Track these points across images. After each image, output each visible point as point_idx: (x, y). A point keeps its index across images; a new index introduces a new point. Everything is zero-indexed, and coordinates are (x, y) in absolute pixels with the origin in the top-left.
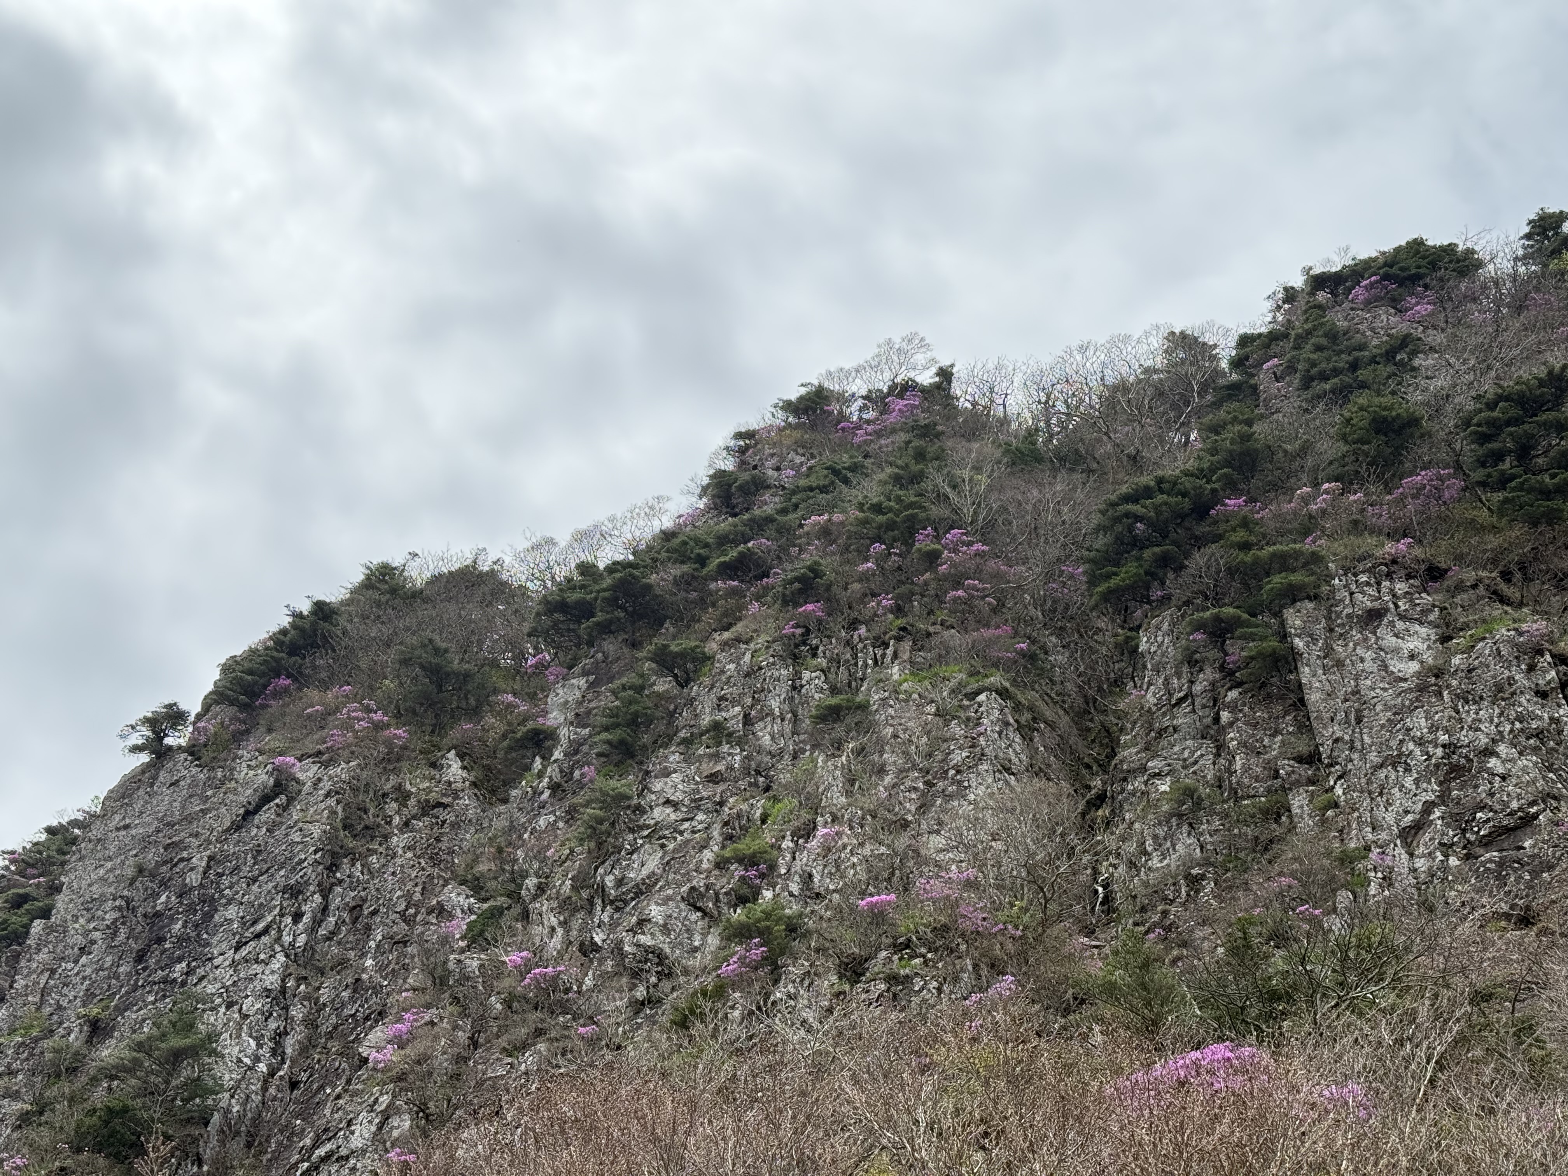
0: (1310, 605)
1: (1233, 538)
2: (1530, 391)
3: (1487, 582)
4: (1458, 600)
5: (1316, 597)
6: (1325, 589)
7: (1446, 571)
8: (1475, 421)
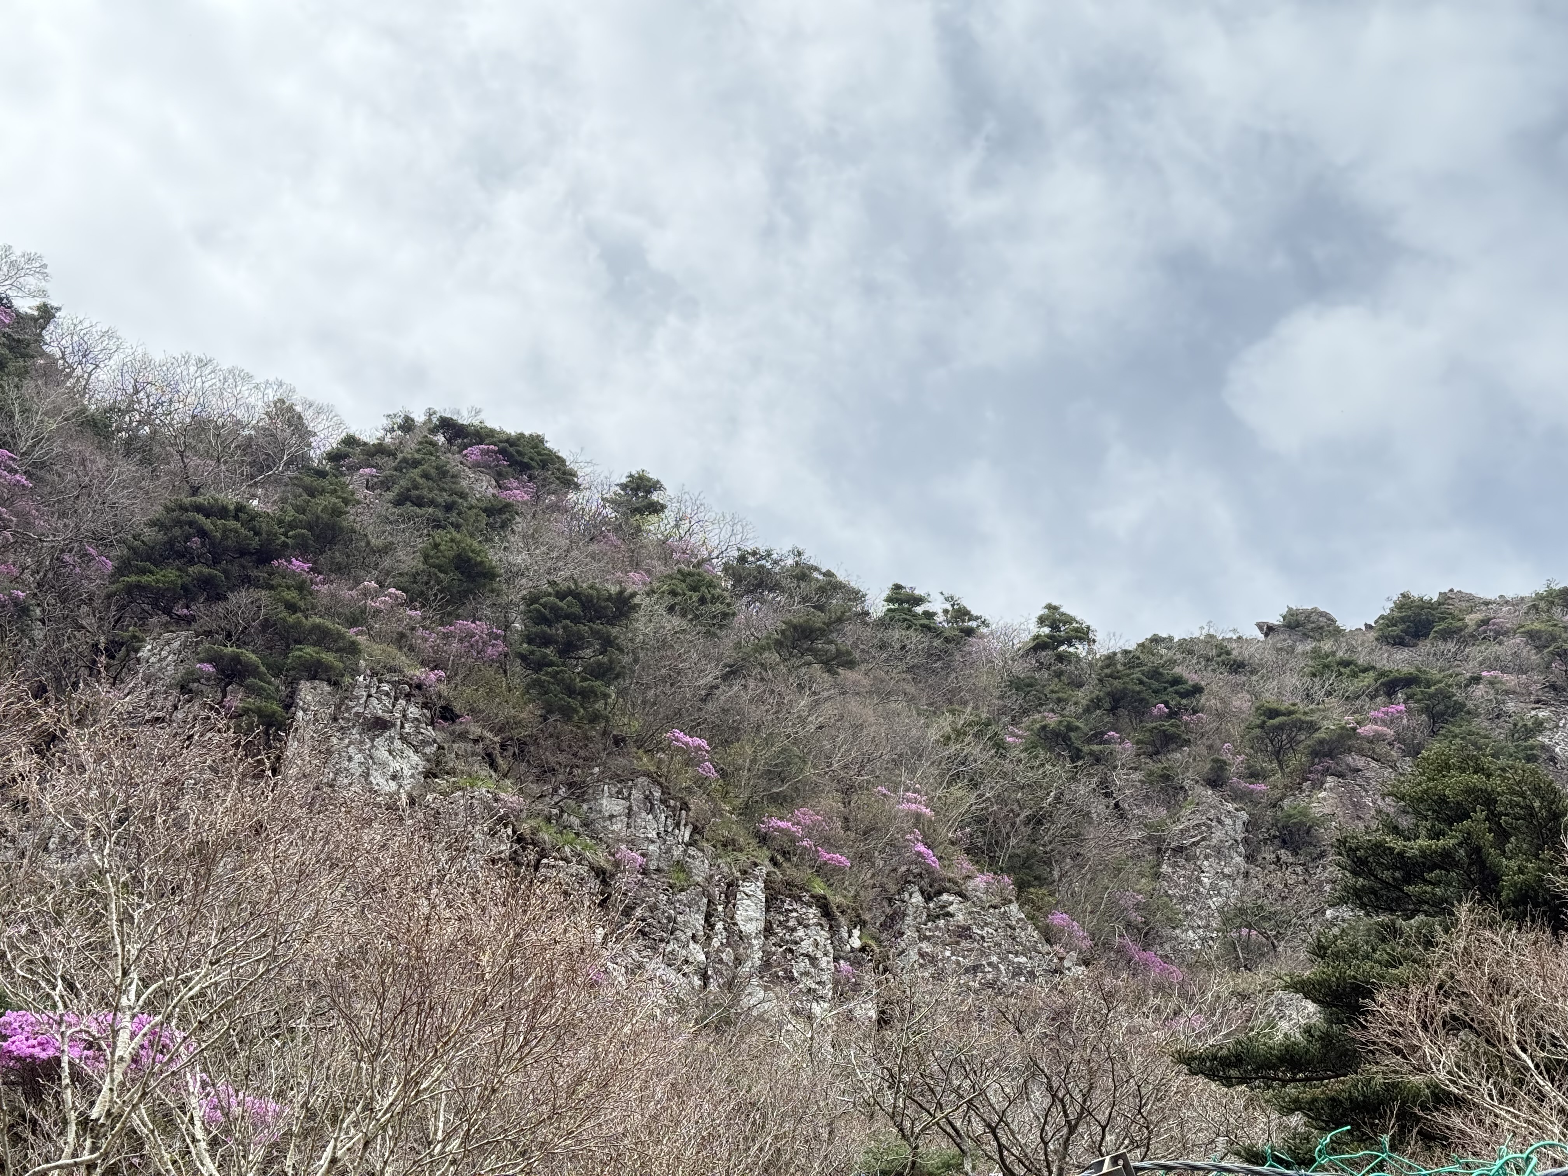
0: (327, 689)
1: (284, 594)
2: (598, 598)
3: (488, 742)
4: (455, 746)
5: (336, 684)
6: (347, 680)
7: (458, 717)
8: (542, 601)
